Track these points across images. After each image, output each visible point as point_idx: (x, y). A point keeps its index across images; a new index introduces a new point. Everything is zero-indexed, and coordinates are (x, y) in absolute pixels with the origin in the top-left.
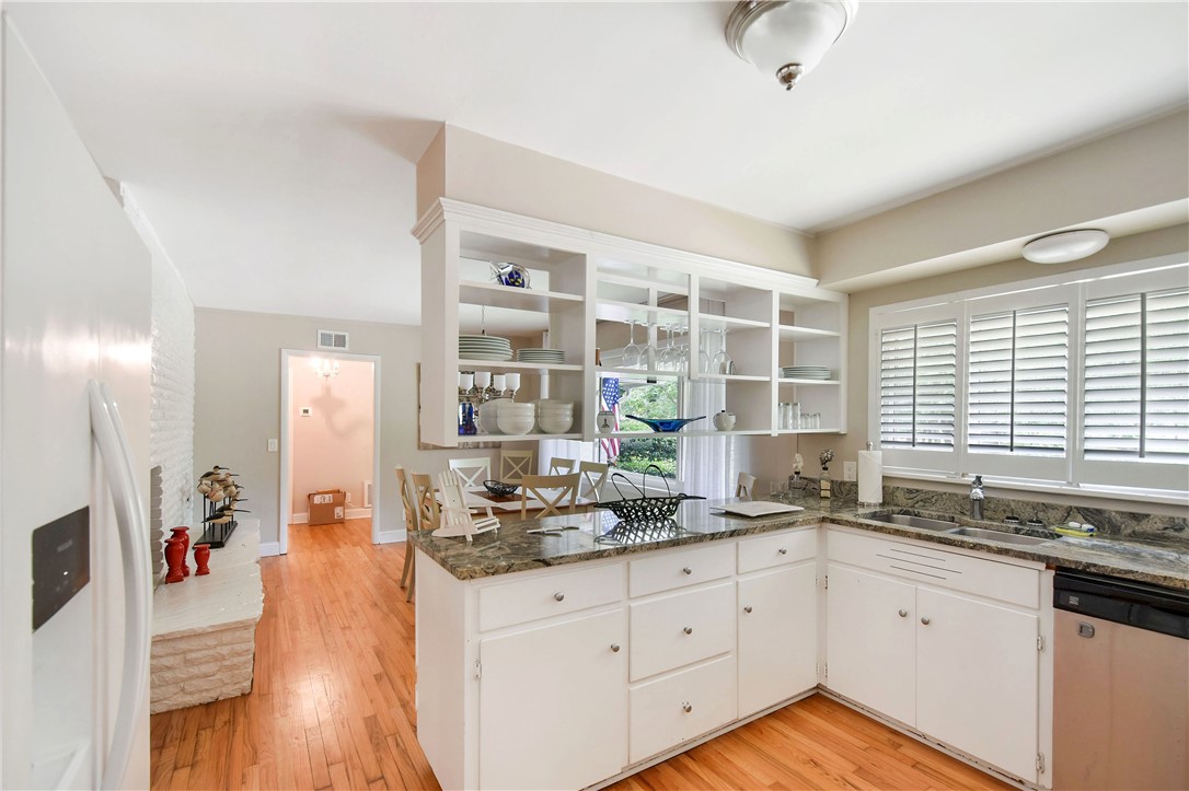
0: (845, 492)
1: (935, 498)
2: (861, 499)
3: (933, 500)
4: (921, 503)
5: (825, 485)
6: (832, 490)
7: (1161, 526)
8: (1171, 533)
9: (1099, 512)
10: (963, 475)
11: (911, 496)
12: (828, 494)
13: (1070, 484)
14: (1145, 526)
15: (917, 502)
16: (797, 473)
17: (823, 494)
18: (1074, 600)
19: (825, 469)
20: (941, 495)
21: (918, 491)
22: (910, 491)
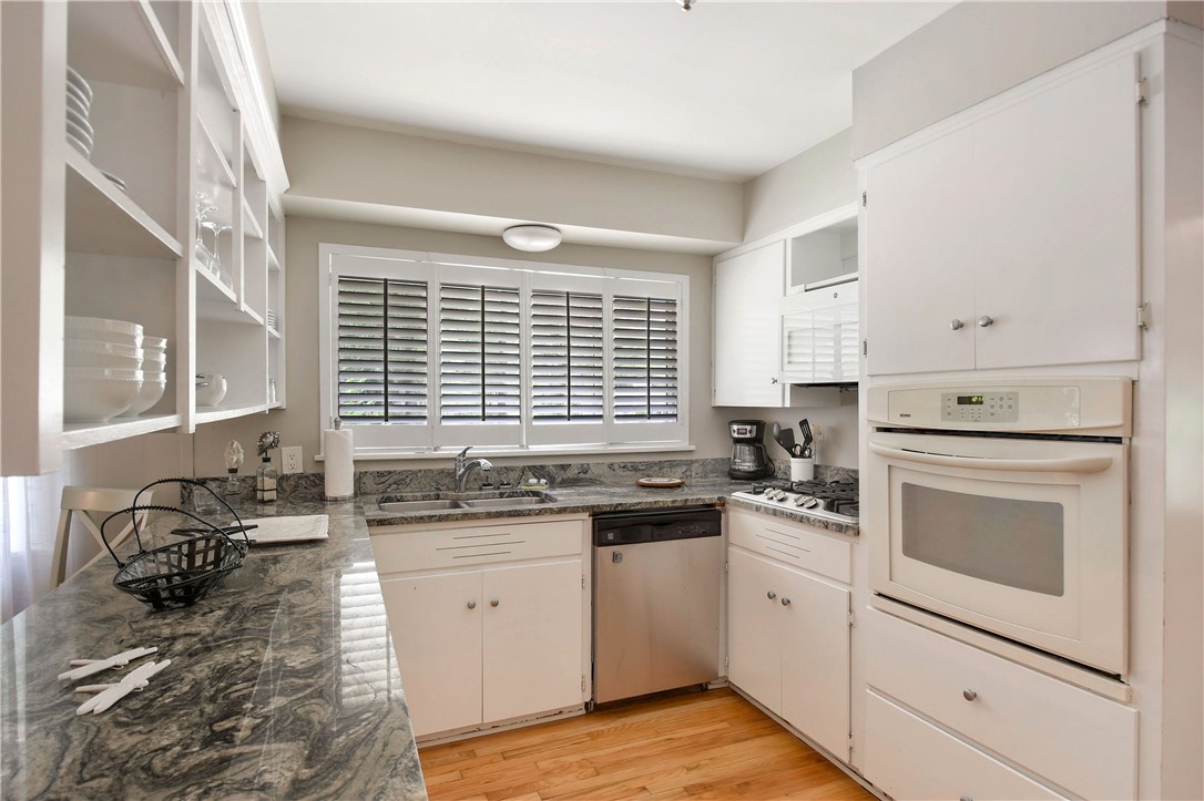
0: (288, 489)
1: (410, 477)
2: (330, 492)
3: (408, 480)
4: (394, 486)
5: (270, 483)
6: (279, 489)
7: (577, 471)
8: (582, 475)
9: (543, 467)
10: (435, 449)
11: (383, 480)
12: (273, 495)
13: (522, 446)
14: (571, 474)
15: (390, 485)
16: (233, 471)
17: (267, 496)
18: (611, 536)
19: (267, 460)
20: (416, 473)
21: (390, 472)
22: (380, 474)
